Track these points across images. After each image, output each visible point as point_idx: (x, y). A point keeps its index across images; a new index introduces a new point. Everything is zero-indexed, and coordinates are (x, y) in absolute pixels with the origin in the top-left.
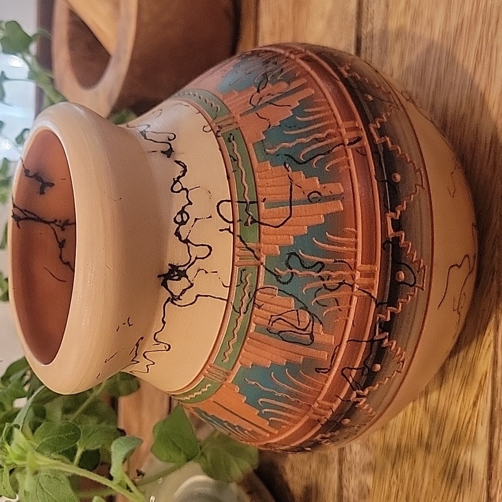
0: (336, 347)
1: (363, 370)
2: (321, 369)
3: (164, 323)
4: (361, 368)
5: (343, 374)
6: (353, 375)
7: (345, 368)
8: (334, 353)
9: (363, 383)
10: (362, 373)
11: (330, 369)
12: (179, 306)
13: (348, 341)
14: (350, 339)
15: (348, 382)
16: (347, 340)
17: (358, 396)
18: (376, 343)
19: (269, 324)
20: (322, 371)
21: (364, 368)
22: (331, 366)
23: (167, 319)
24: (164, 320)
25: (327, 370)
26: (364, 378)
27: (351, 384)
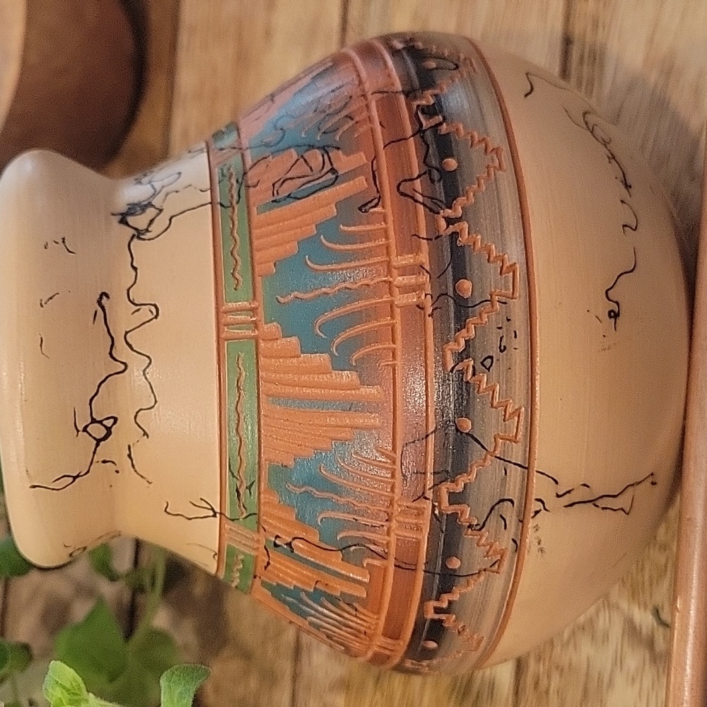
0: (372, 163)
1: (430, 174)
2: (367, 204)
3: (135, 269)
4: (425, 173)
5: (403, 194)
6: (419, 188)
7: (400, 184)
8: (373, 172)
9: (443, 194)
10: (432, 181)
11: (380, 197)
12: (150, 239)
13: (385, 147)
14: (387, 143)
15: (418, 204)
16: (383, 147)
17: (450, 221)
18: (428, 133)
19: (273, 195)
20: (370, 205)
21: (430, 171)
22: (378, 192)
23: (137, 262)
24: (135, 264)
25: (376, 201)
26: (439, 187)
27: (425, 205)
